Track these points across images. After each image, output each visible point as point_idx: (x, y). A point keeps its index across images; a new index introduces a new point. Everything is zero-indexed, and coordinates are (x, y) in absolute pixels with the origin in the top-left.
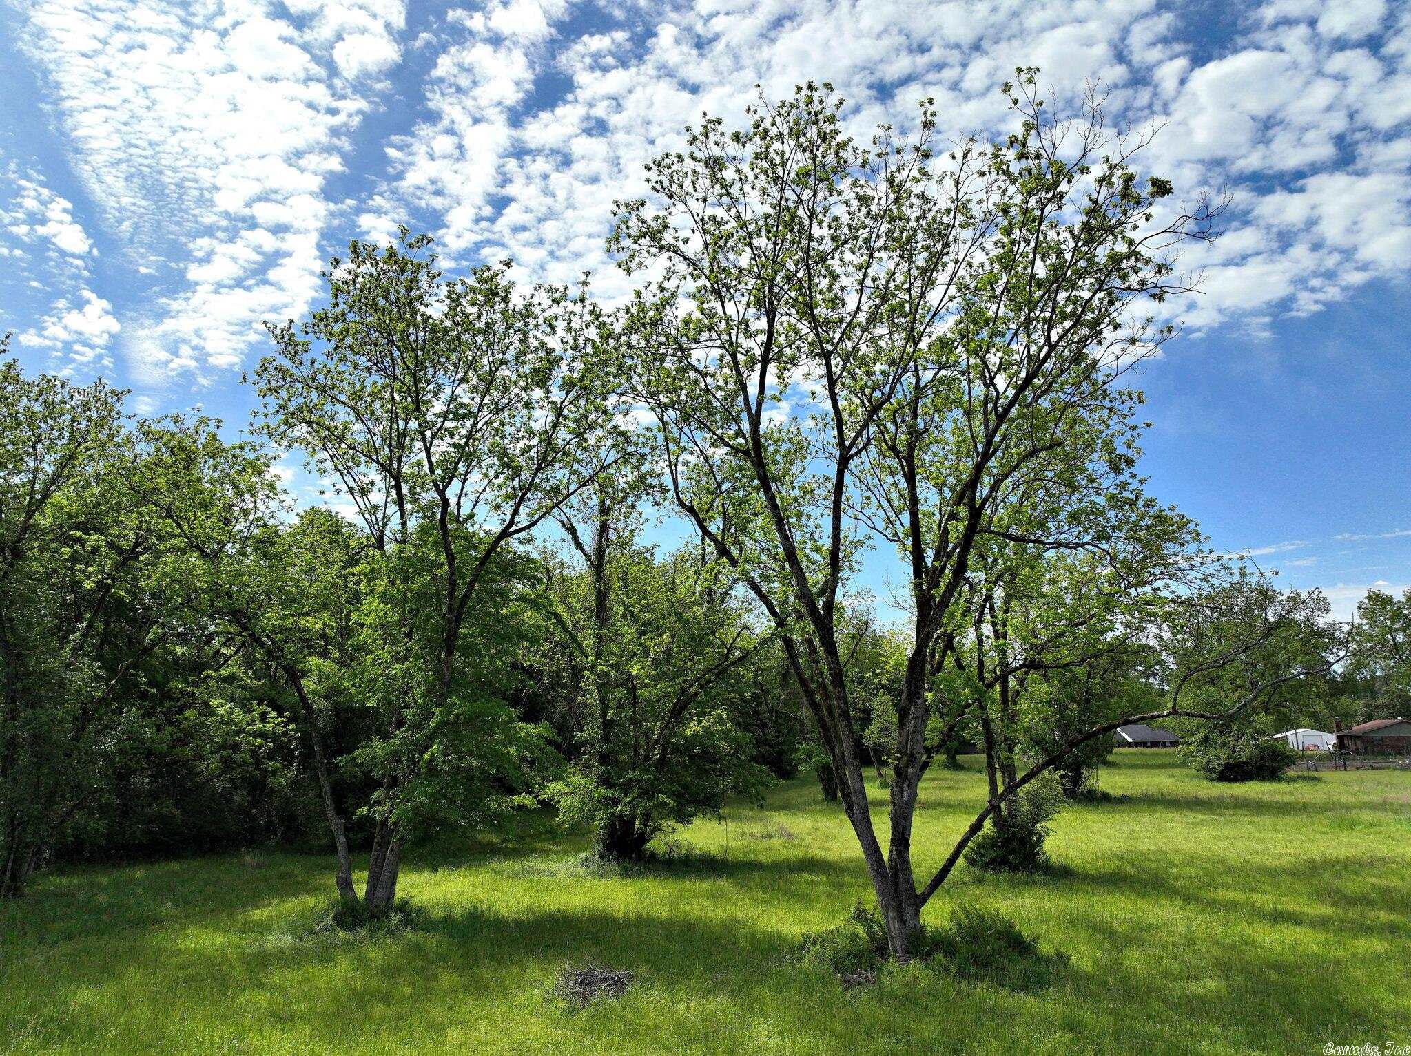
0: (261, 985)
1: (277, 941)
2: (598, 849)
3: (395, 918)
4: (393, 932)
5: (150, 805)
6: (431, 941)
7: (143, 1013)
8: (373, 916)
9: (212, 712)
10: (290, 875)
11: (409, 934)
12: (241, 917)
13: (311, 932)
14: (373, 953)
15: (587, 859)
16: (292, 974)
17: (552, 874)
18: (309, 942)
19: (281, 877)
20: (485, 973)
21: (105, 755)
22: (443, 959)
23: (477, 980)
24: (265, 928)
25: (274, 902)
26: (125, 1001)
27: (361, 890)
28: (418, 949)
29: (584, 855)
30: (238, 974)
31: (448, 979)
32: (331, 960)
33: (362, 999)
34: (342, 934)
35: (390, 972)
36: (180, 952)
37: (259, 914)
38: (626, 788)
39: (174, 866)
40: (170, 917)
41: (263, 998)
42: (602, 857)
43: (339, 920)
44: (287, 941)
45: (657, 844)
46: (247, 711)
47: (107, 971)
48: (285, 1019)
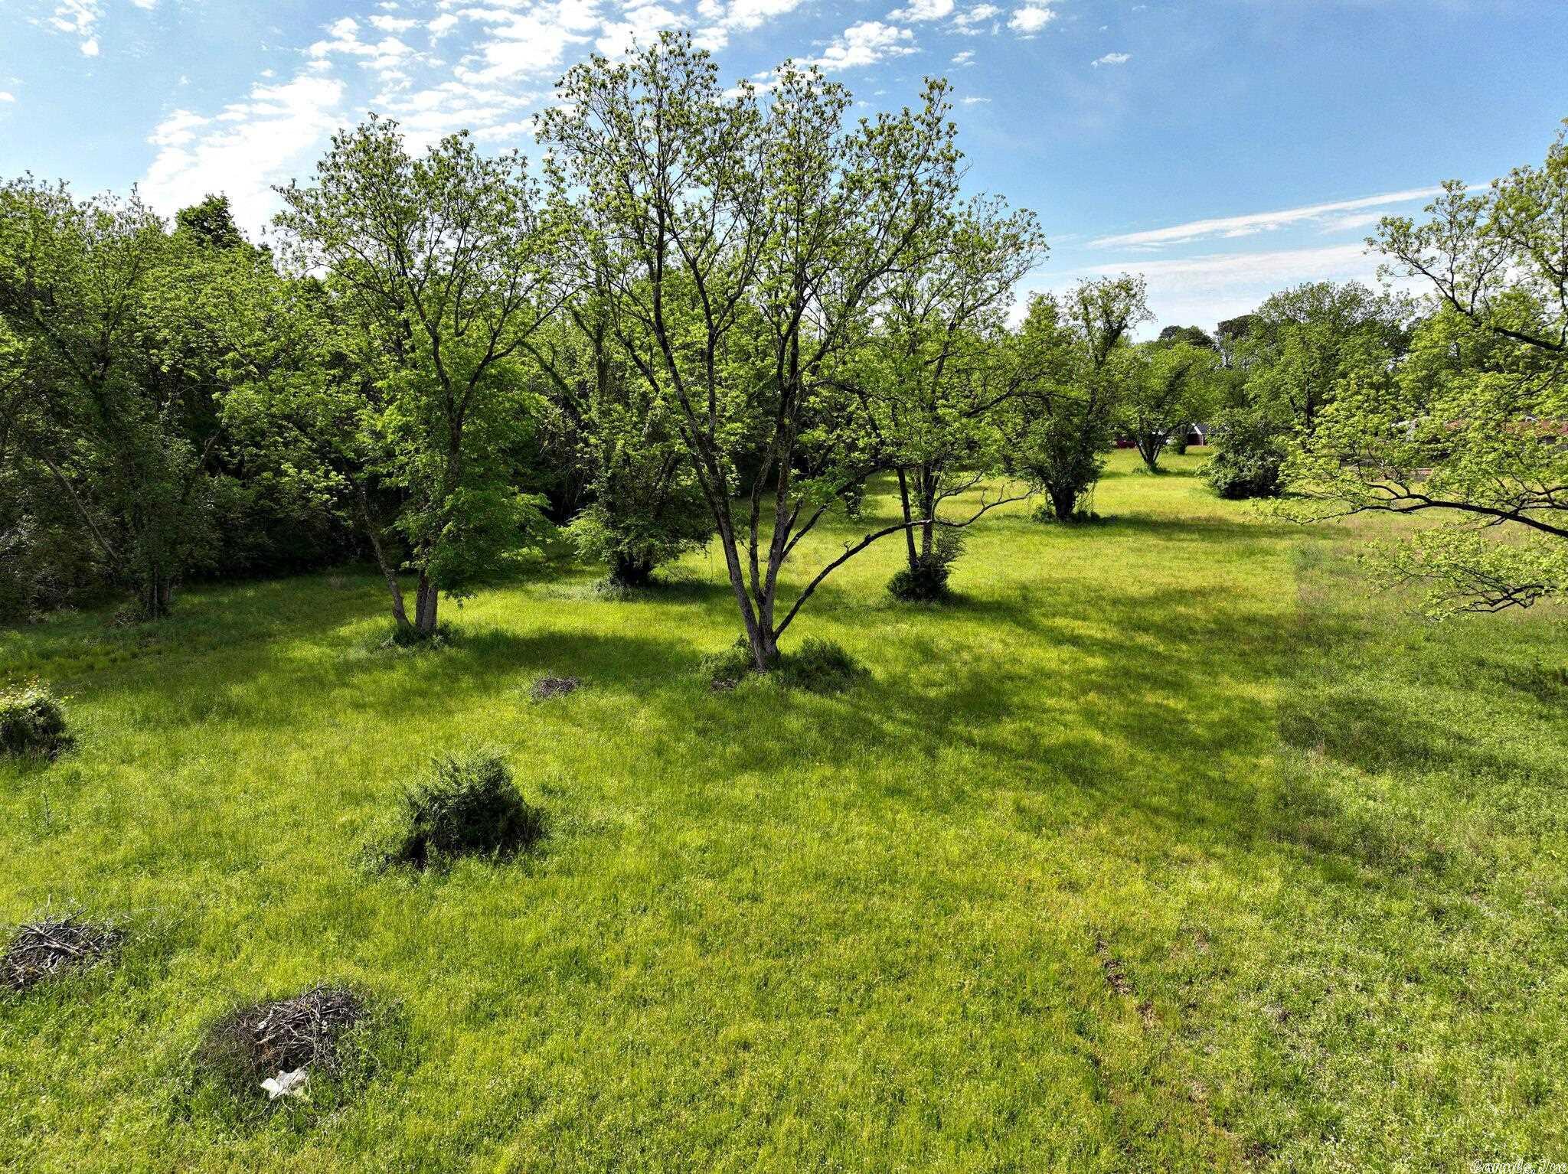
0: (345, 685)
1: (357, 654)
2: (609, 576)
3: (437, 639)
4: (436, 648)
5: (247, 536)
6: (461, 654)
7: (275, 701)
8: (423, 638)
9: (285, 474)
10: (368, 595)
11: (447, 648)
12: (331, 633)
13: (379, 647)
14: (421, 664)
15: (601, 585)
16: (366, 677)
17: (568, 597)
18: (377, 655)
19: (360, 597)
20: (489, 678)
21: (209, 512)
22: (467, 669)
23: (484, 683)
24: (347, 643)
25: (355, 620)
26: (262, 692)
27: (412, 617)
28: (451, 660)
29: (598, 580)
30: (332, 677)
31: (467, 681)
32: (392, 668)
33: (408, 695)
34: (400, 650)
35: (430, 677)
36: (291, 661)
37: (344, 631)
38: (627, 530)
39: (276, 586)
40: (280, 632)
41: (347, 692)
42: (612, 582)
43: (397, 639)
44: (363, 654)
45: (659, 572)
46: (313, 471)
47: (246, 674)
48: (359, 706)
